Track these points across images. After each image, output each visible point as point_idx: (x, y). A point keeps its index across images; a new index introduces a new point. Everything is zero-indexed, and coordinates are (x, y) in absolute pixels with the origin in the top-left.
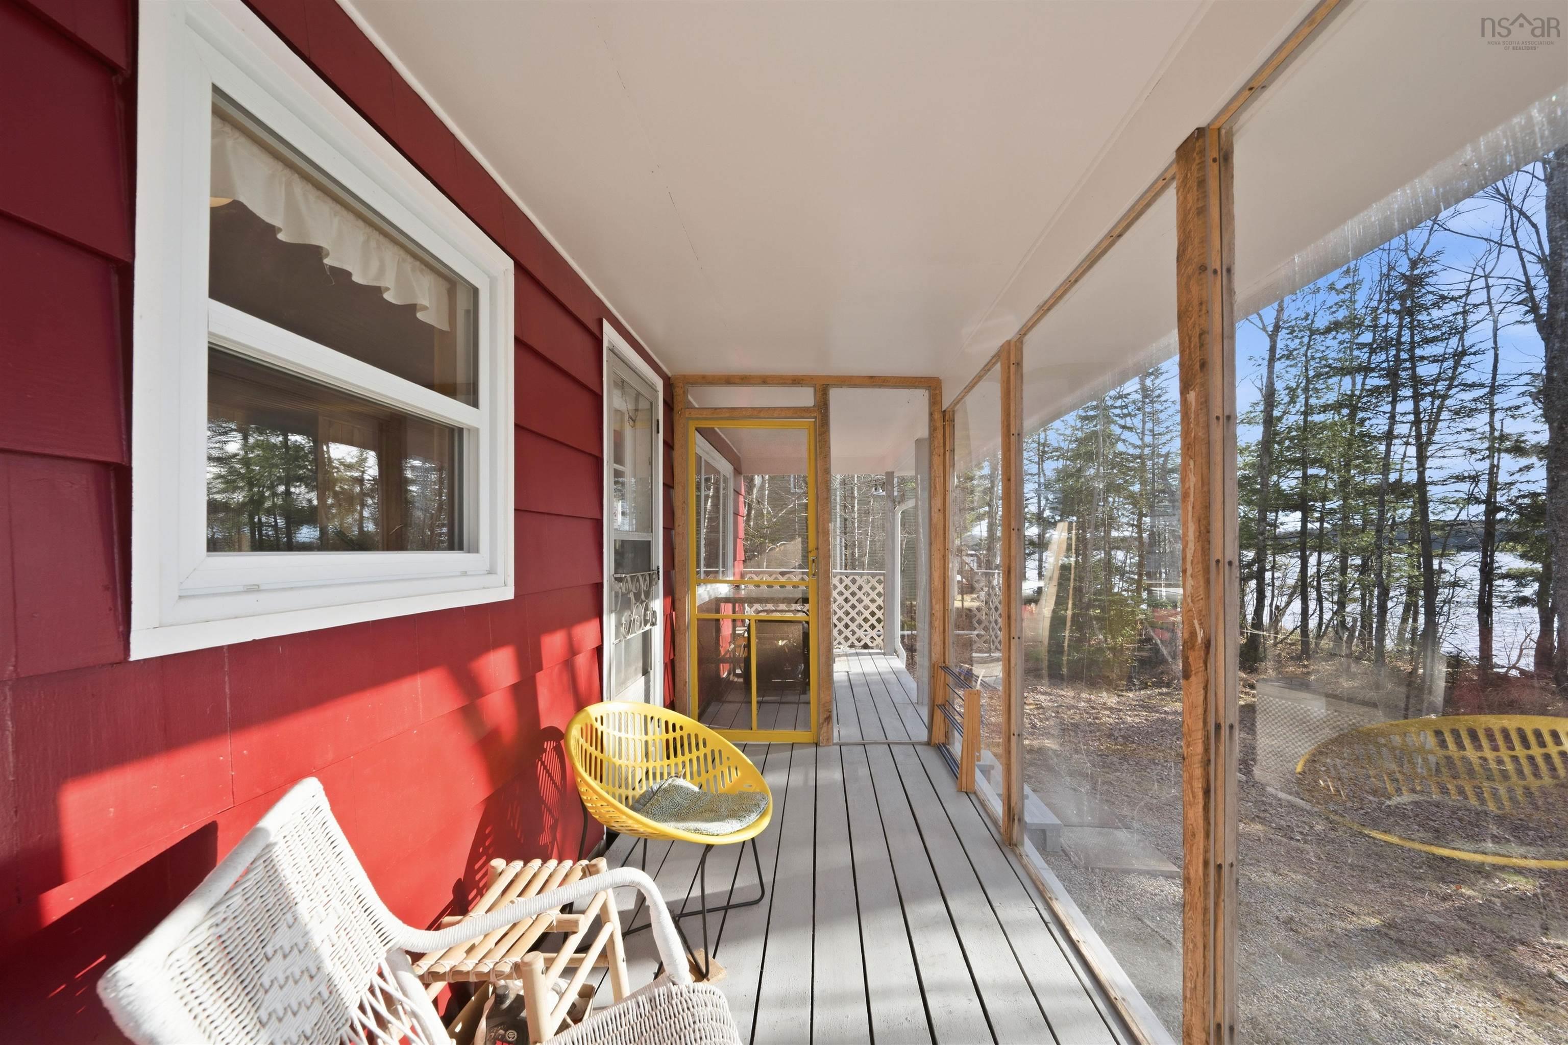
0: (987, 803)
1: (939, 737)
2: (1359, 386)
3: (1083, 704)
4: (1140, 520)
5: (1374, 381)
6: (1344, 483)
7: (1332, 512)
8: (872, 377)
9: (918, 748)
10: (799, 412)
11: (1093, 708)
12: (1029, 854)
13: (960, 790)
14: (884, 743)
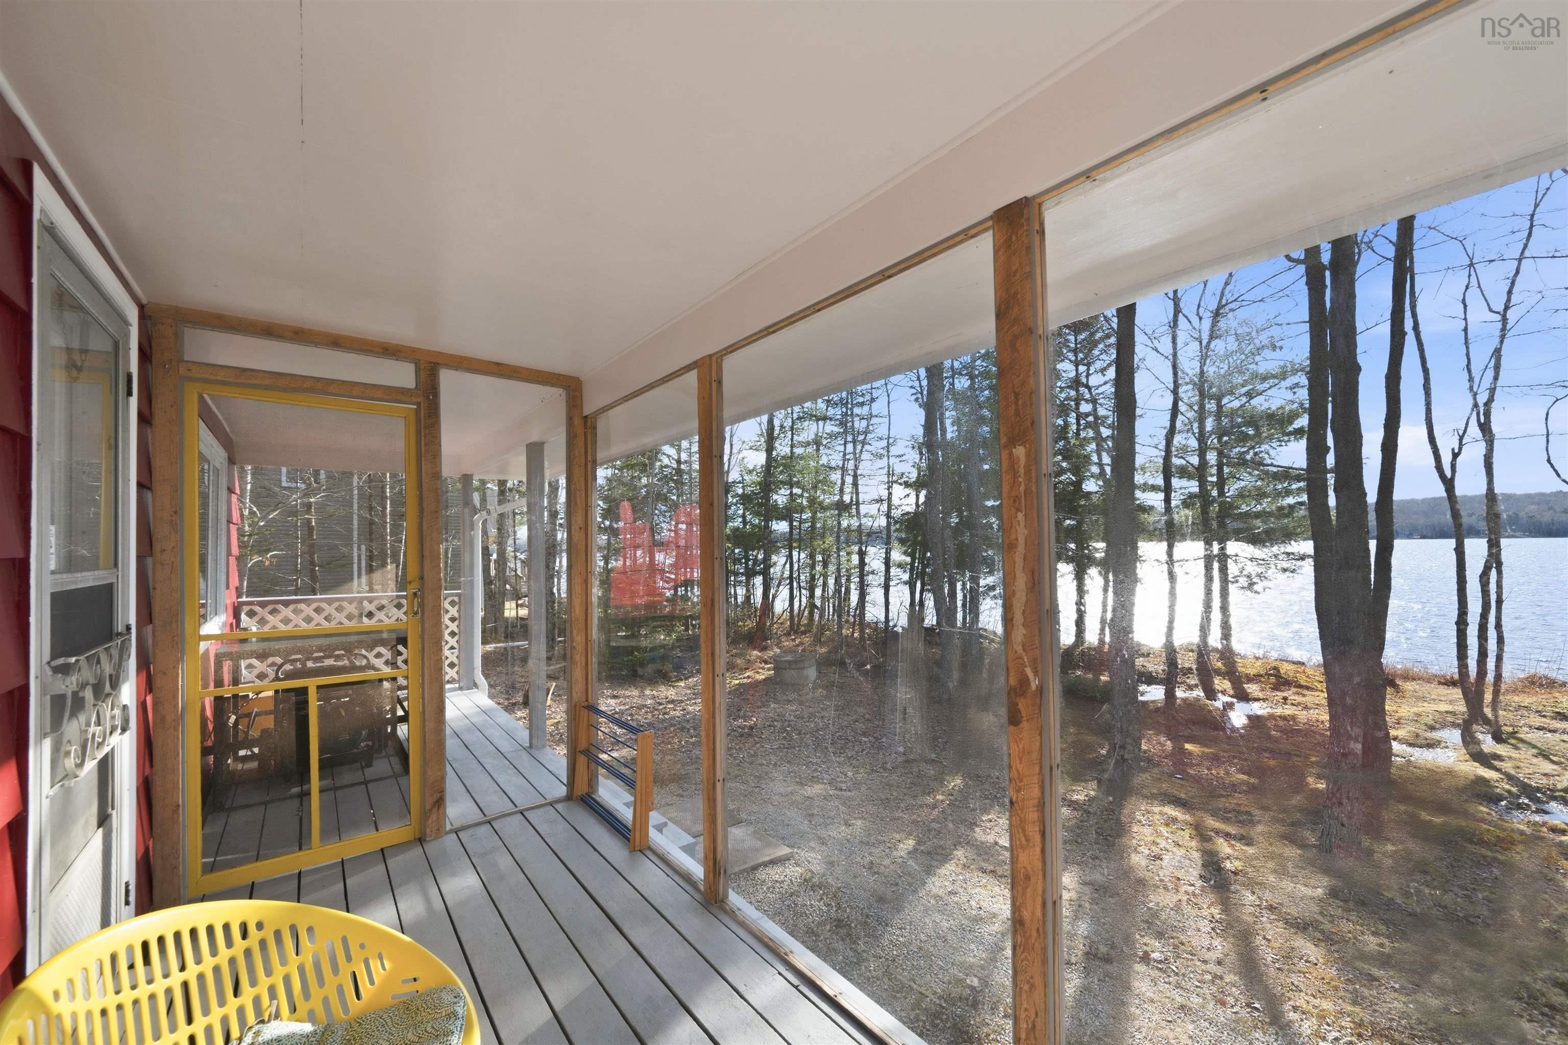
0: (670, 857)
1: (581, 788)
2: (821, 430)
3: (649, 702)
4: (676, 526)
5: (830, 427)
6: (812, 501)
7: (806, 521)
8: (498, 364)
9: (559, 807)
10: (394, 394)
11: (660, 704)
12: (740, 907)
13: (633, 850)
14: (516, 813)
